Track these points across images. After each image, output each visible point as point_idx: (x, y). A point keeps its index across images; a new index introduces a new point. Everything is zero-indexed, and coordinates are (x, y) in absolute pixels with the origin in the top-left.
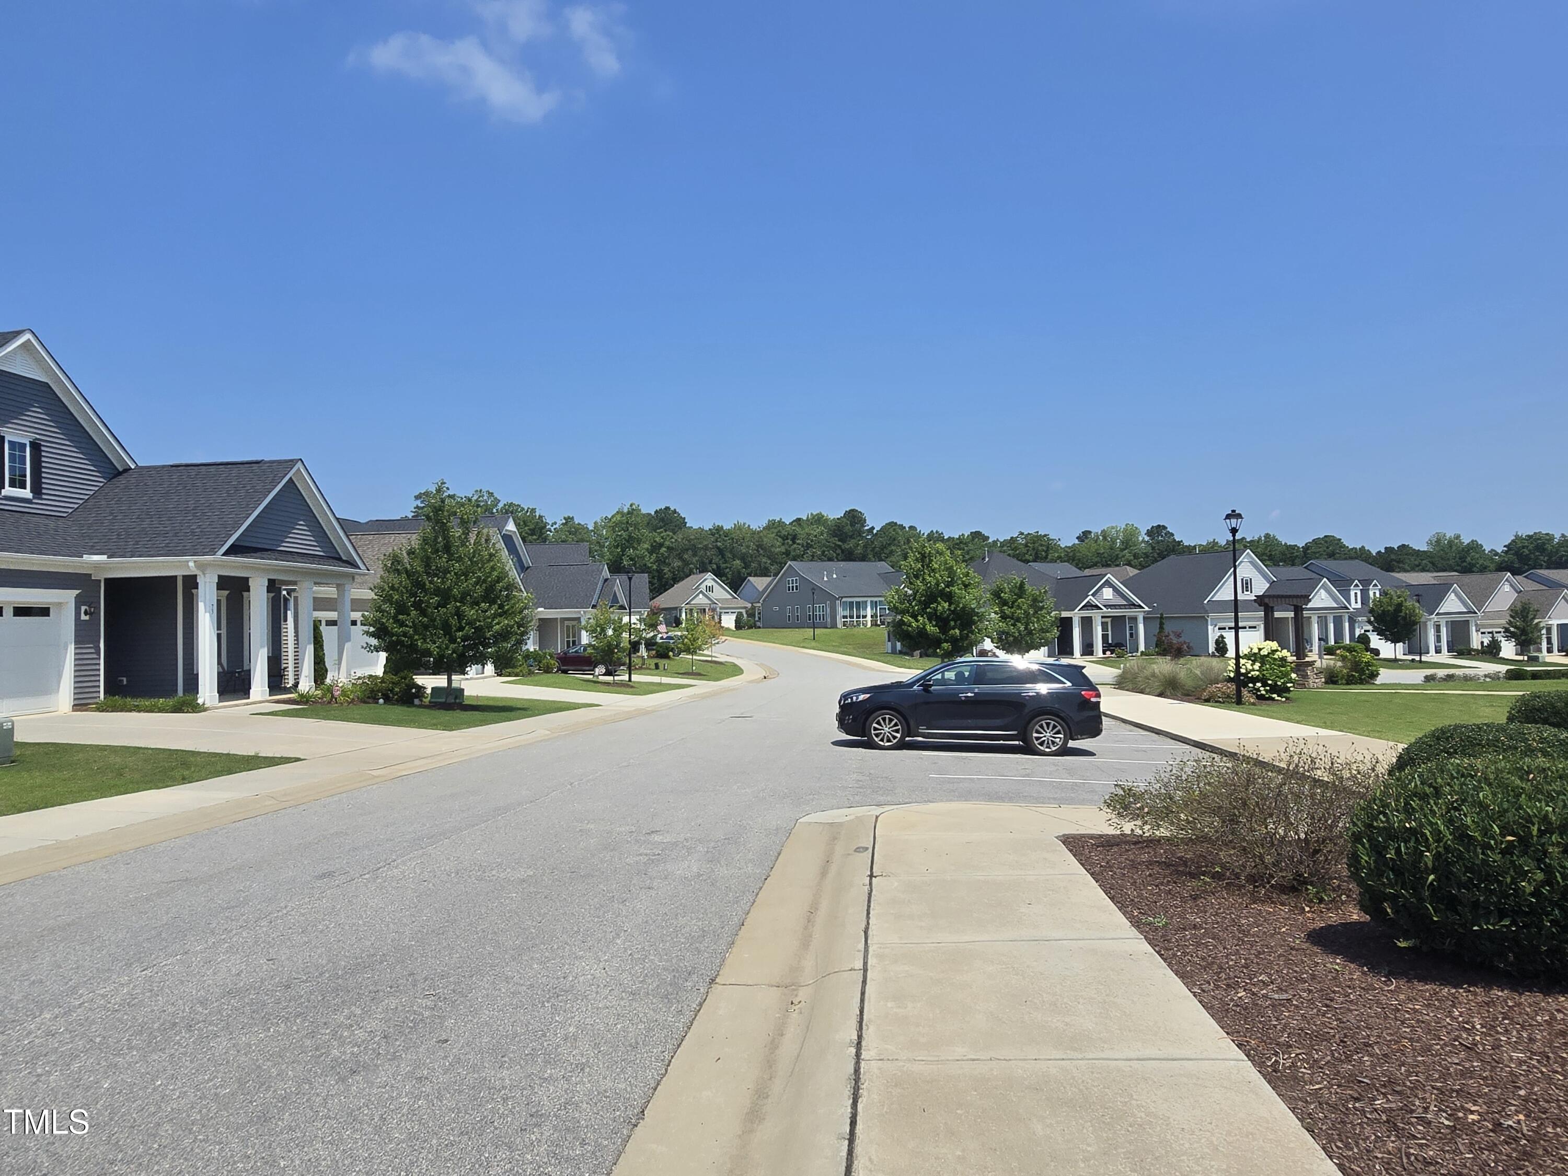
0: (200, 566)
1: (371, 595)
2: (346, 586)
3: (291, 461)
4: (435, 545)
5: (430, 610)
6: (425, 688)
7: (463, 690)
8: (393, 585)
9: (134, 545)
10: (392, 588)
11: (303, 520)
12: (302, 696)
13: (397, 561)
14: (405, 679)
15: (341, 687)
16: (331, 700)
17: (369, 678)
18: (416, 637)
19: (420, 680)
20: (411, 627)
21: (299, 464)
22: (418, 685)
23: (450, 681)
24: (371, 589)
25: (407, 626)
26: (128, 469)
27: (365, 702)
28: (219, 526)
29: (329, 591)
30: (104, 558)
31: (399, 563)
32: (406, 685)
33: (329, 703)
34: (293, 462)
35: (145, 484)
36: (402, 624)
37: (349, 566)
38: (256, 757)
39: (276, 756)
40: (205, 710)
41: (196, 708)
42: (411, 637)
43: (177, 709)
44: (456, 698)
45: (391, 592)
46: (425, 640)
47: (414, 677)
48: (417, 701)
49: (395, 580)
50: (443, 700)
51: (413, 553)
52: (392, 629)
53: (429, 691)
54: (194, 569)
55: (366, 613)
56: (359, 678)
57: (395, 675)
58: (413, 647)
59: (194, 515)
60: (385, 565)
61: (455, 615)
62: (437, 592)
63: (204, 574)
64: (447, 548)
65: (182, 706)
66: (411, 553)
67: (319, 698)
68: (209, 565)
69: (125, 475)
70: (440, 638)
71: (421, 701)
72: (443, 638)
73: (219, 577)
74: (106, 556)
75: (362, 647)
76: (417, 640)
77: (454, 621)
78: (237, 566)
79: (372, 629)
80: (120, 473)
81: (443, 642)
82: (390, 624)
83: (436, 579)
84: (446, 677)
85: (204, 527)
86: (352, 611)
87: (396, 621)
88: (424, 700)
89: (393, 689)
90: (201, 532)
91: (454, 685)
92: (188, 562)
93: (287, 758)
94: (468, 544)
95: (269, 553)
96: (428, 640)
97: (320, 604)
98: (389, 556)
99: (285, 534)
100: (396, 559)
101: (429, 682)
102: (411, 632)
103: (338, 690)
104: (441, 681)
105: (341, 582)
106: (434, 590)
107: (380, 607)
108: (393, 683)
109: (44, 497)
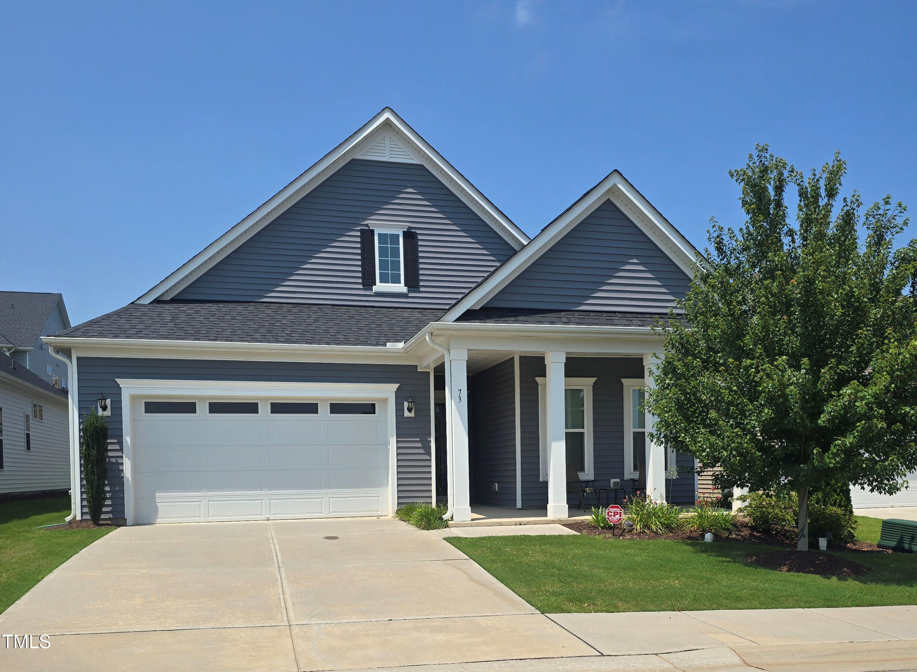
92: (425, 335)
109: (422, 289)
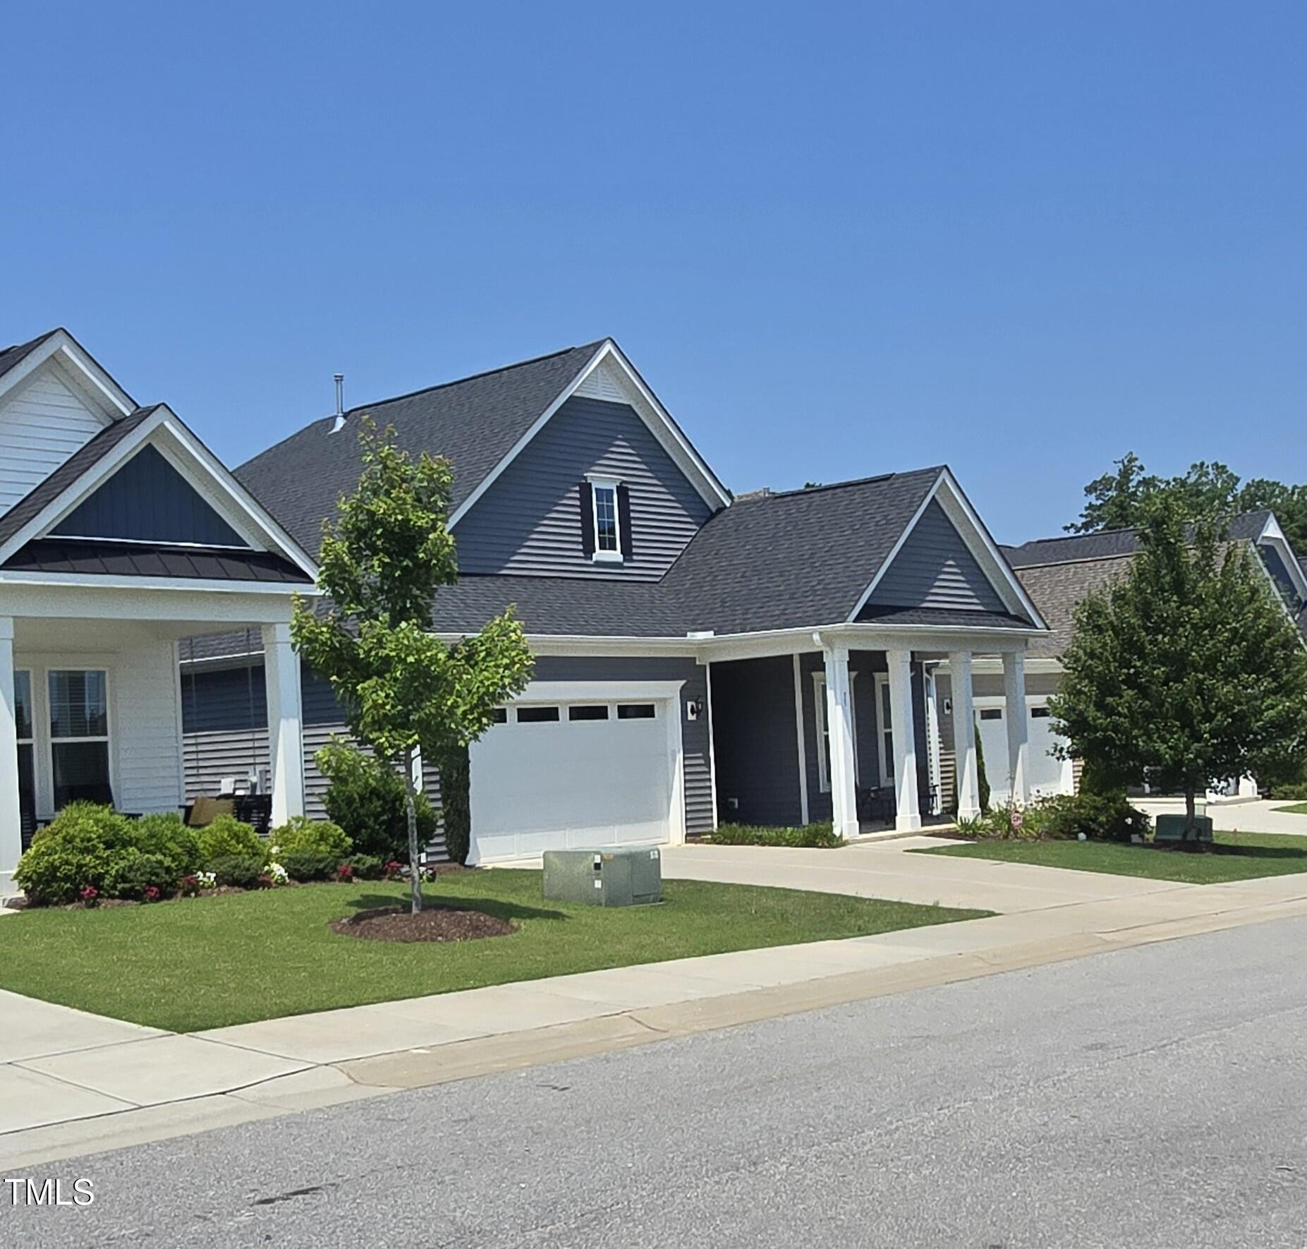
0: (827, 639)
1: (1058, 668)
2: (1017, 655)
3: (933, 470)
4: (1158, 580)
5: (1154, 687)
6: (1147, 817)
7: (1211, 820)
8: (1092, 650)
9: (743, 614)
10: (1092, 655)
11: (953, 559)
12: (965, 825)
13: (1098, 612)
14: (1114, 801)
15: (1023, 813)
16: (1008, 833)
17: (1059, 800)
18: (1135, 732)
19: (1139, 804)
20: (1126, 717)
21: (944, 474)
22: (1136, 811)
23: (1190, 805)
24: (1059, 659)
25: (1120, 714)
26: (722, 509)
27: (1057, 838)
28: (845, 579)
29: (993, 665)
30: (710, 635)
31: (1099, 614)
32: (1117, 811)
33: (1006, 837)
34: (934, 472)
35: (746, 528)
36: (1110, 711)
37: (1021, 624)
38: (935, 908)
39: (961, 907)
40: (844, 844)
41: (832, 841)
42: (1127, 733)
43: (809, 843)
44: (1199, 833)
45: (1090, 662)
46: (1150, 738)
47: (1128, 799)
48: (1135, 838)
49: (1095, 644)
50: (1179, 837)
51: (1123, 597)
52: (1094, 719)
53: (1153, 823)
54: (821, 644)
55: (1053, 697)
56: (1044, 800)
57: (1098, 795)
58: (1129, 750)
59: (812, 565)
60: (1079, 620)
61: (1197, 694)
62: (1164, 658)
63: (832, 650)
64: (1178, 586)
65: (815, 837)
66: (1119, 597)
67: (991, 830)
68: (839, 636)
69: (719, 517)
70: (1176, 733)
71: (1142, 837)
72: (1180, 733)
73: (850, 652)
74: (712, 632)
75: (1048, 753)
76: (1136, 738)
77: (1195, 705)
78: (872, 635)
79: (1063, 722)
80: (713, 516)
81: (1179, 739)
82: (1092, 712)
83: (1160, 637)
84: (1184, 800)
85: (827, 581)
86: (1028, 693)
87: (1100, 706)
88: (1147, 836)
89: (1097, 818)
90: (824, 589)
91: (1198, 812)
92: (811, 634)
93: (976, 911)
94: (1211, 575)
95: (911, 612)
96: (1155, 737)
97: (982, 685)
98: (1084, 604)
99: (930, 581)
100: (1094, 610)
101: (1154, 807)
102: (1127, 725)
103: (1018, 818)
104: (1175, 806)
105: (1010, 649)
106: (1159, 655)
107: (1074, 687)
108: (1096, 808)
109: (635, 558)
